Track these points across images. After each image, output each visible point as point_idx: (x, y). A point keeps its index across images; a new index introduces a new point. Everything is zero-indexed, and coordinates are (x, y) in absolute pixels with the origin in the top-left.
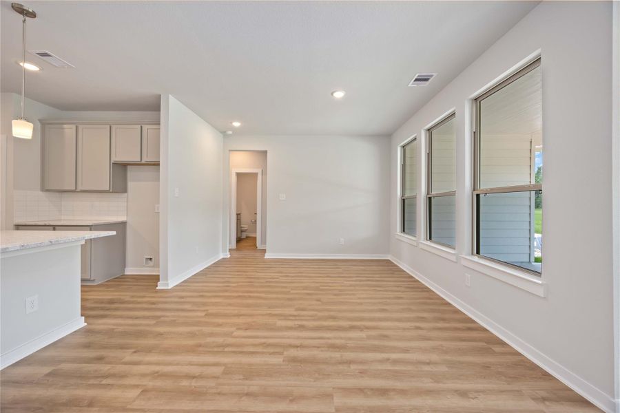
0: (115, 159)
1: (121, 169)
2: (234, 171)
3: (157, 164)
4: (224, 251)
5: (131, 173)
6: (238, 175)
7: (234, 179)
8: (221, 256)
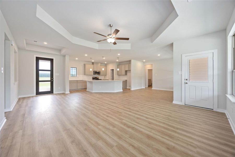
0: (126, 70)
1: (126, 71)
2: (147, 69)
3: (130, 70)
4: (144, 87)
5: (128, 72)
6: (148, 70)
7: (147, 70)
8: (143, 88)
